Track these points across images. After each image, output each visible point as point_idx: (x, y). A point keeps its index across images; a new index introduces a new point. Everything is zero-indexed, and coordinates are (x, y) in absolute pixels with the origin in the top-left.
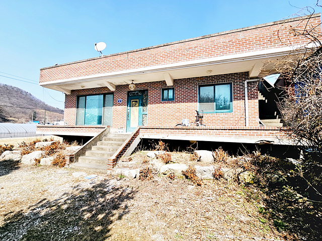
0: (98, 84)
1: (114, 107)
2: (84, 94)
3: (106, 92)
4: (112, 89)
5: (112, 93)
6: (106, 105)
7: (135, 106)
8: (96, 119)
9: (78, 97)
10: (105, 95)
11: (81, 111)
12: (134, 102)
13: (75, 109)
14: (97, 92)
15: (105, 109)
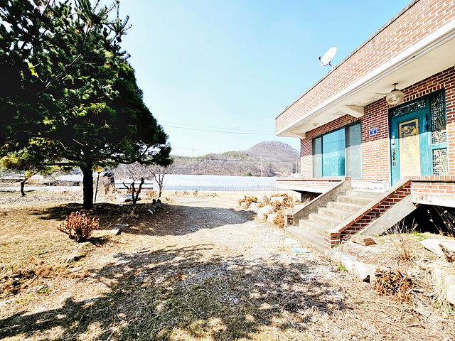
0: (334, 114)
1: (364, 144)
2: (319, 133)
3: (349, 122)
4: (358, 115)
5: (359, 121)
6: (351, 143)
7: (409, 133)
8: (337, 167)
9: (313, 140)
10: (347, 128)
11: (318, 157)
12: (406, 128)
13: (310, 157)
14: (336, 127)
15: (350, 151)
